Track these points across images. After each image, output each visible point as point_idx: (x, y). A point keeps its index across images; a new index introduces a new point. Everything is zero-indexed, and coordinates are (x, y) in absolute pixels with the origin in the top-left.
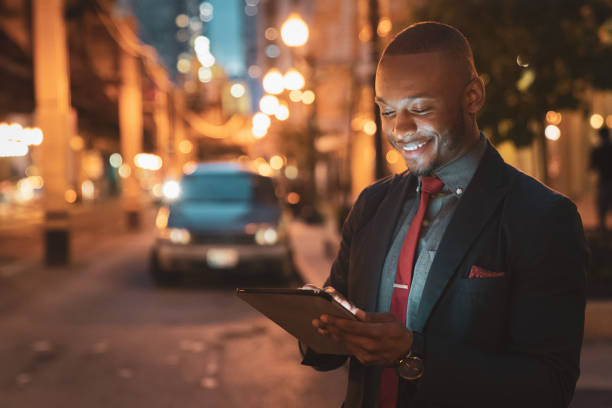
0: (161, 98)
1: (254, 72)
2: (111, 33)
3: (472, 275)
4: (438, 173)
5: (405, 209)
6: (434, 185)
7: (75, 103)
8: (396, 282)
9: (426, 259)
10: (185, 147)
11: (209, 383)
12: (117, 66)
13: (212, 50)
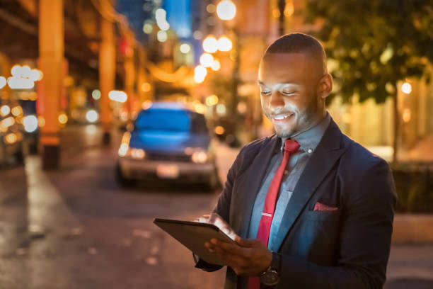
0: (129, 52)
1: (197, 36)
2: (95, 5)
3: (316, 208)
4: (296, 138)
5: (272, 162)
6: (293, 146)
7: (67, 55)
8: (264, 212)
9: (286, 196)
10: (145, 87)
11: (152, 261)
12: (99, 28)
13: (168, 18)
